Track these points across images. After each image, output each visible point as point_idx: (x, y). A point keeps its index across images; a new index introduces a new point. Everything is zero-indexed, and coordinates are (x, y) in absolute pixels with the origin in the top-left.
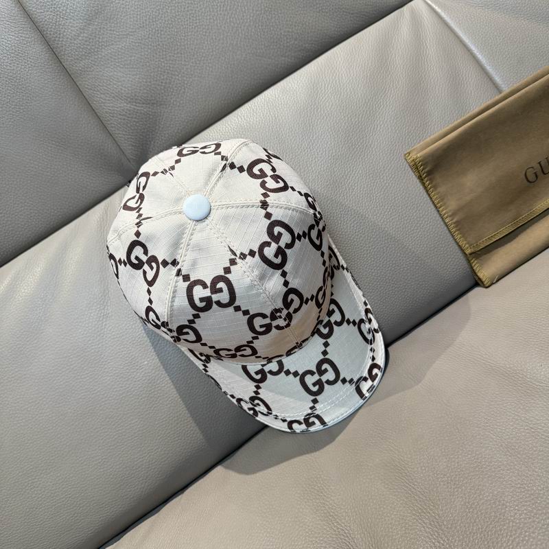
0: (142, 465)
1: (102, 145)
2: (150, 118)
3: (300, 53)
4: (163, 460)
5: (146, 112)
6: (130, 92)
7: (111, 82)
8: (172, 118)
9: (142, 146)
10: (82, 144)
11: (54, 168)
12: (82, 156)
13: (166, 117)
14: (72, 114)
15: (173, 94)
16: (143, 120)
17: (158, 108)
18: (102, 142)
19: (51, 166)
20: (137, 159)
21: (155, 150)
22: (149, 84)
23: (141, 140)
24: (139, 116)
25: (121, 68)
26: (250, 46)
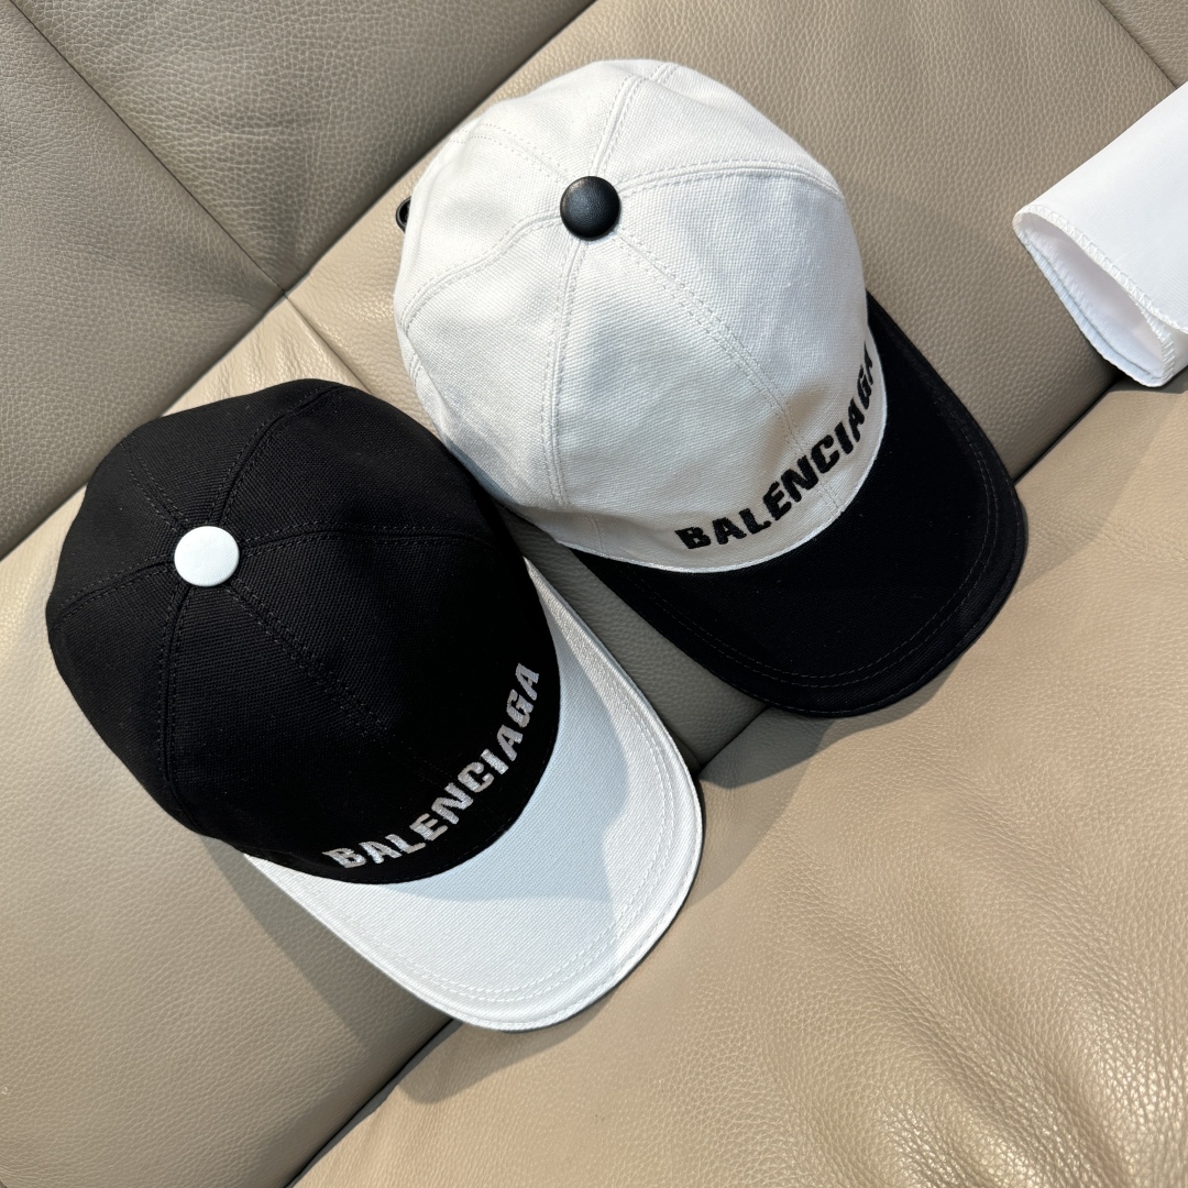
1: (191, 238)
2: (287, 158)
5: (277, 144)
6: (233, 103)
7: (185, 86)
8: (337, 148)
9: (280, 225)
10: (146, 241)
11: (93, 305)
12: (151, 268)
13: (323, 149)
14: (111, 174)
15: (332, 91)
16: (272, 165)
17: (303, 129)
18: (190, 229)
19: (84, 301)
20: (274, 257)
21: (309, 231)
22: (273, 77)
23: (277, 212)
24: (263, 156)
25: (202, 49)
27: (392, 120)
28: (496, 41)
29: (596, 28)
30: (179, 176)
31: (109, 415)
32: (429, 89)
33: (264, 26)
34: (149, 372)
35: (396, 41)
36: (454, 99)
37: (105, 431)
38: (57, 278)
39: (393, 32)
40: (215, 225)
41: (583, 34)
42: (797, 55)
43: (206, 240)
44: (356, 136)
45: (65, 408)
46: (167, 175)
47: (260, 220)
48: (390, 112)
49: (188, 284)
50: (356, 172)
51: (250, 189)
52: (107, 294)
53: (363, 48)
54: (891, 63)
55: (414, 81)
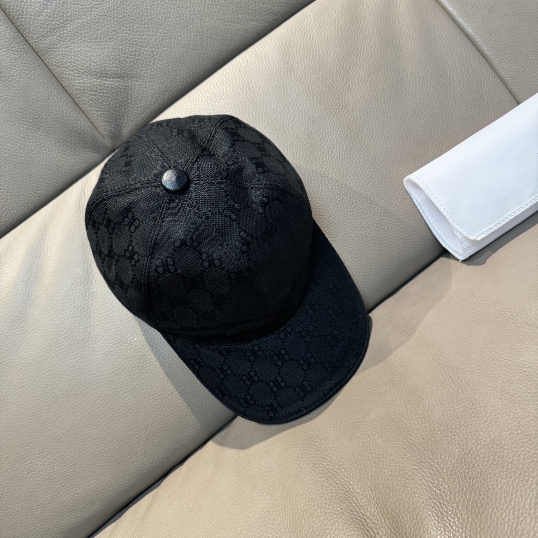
0: (140, 440)
1: (75, 123)
2: (121, 93)
3: (269, 16)
4: (160, 434)
5: (117, 86)
6: (99, 67)
7: (79, 57)
8: (143, 90)
9: (115, 121)
10: (55, 123)
11: (28, 149)
12: (56, 135)
13: (138, 90)
14: (42, 92)
15: (144, 66)
16: (114, 95)
17: (129, 81)
18: (75, 120)
19: (25, 147)
20: (112, 135)
21: (128, 125)
22: (118, 57)
23: (114, 115)
24: (110, 91)
25: (88, 42)
26: (218, 12)
27: (169, 81)
28: (218, 51)
29: (263, 49)
30: (72, 96)
31: (30, 197)
32: (187, 68)
33: (116, 35)
34: (50, 180)
35: (174, 47)
36: (198, 74)
37: (28, 204)
38: (13, 136)
39: (173, 42)
40: (86, 119)
41: (257, 51)
42: (350, 69)
43: (82, 125)
45: (11, 193)
46: (67, 95)
47: (106, 118)
48: (168, 77)
49: (72, 143)
50: (151, 101)
51: (103, 105)
52: (35, 145)
53: (159, 48)
54: (391, 76)
55: (180, 65)
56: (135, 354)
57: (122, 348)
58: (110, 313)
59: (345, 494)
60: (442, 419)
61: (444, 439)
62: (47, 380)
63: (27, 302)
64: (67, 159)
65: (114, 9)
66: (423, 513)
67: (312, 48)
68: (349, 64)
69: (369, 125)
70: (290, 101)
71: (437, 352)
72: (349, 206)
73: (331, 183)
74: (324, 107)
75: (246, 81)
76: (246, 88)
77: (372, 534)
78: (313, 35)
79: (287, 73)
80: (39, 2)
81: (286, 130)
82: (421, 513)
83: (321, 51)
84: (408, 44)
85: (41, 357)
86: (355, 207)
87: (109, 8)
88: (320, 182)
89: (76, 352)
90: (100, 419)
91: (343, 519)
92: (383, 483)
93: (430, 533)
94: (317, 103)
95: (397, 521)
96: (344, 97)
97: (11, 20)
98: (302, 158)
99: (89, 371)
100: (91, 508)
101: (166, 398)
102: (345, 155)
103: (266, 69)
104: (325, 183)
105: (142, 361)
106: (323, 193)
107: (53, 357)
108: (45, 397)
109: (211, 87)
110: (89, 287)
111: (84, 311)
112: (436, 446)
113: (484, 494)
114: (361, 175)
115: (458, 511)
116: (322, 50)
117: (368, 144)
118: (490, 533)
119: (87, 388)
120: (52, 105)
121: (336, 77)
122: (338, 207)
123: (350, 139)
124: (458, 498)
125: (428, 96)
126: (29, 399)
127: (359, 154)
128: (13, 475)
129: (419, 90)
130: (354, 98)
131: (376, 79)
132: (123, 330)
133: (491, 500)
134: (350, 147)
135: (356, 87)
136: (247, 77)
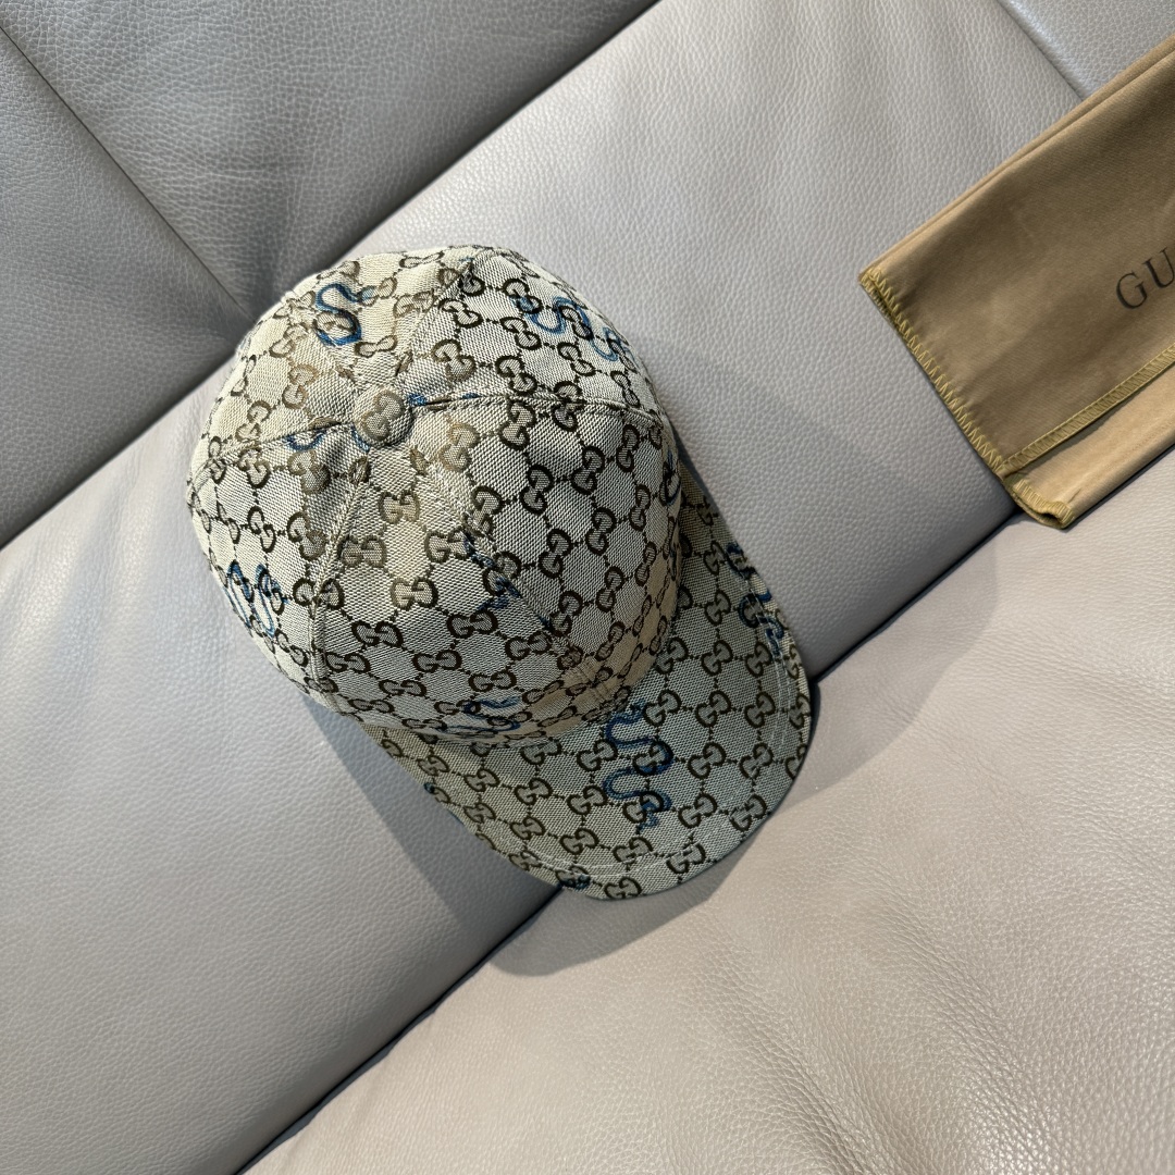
0: (340, 962)
1: (170, 272)
2: (269, 200)
3: (590, 16)
4: (383, 947)
5: (260, 186)
6: (218, 144)
7: (172, 125)
8: (318, 193)
9: (259, 263)
10: (125, 274)
11: (70, 335)
12: (129, 300)
13: (305, 193)
14: (95, 207)
15: (316, 138)
16: (254, 206)
17: (286, 173)
18: (170, 264)
19: (62, 330)
20: (252, 295)
21: (288, 272)
22: (259, 121)
23: (256, 251)
24: (245, 197)
25: (191, 91)
26: (478, 10)
27: (374, 169)
28: (480, 98)
29: (580, 90)
30: (161, 211)
31: (80, 441)
32: (412, 140)
33: (253, 72)
34: (123, 401)
35: (383, 93)
36: (437, 151)
37: (76, 456)
38: (36, 306)
39: (380, 84)
40: (195, 260)
41: (567, 95)
42: (775, 128)
43: (185, 275)
44: (337, 183)
45: (38, 432)
46: (150, 210)
47: (239, 257)
48: (371, 161)
49: (165, 316)
50: (335, 217)
51: (231, 228)
52: (84, 324)
53: (349, 97)
54: (867, 143)
55: (397, 133)
56: (322, 777)
57: (294, 763)
58: (266, 689)
59: (793, 1081)
60: (1002, 912)
61: (1007, 955)
62: (136, 838)
63: (86, 670)
64: (156, 351)
65: (246, 13)
66: (966, 1123)
67: (689, 83)
68: (773, 117)
69: (821, 252)
70: (643, 205)
71: (986, 762)
72: (780, 435)
73: (740, 385)
74: (721, 216)
75: (545, 164)
76: (544, 179)
77: (856, 1168)
78: (690, 55)
79: (636, 141)
80: (81, 5)
81: (636, 269)
82: (961, 1121)
83: (708, 89)
84: (904, 66)
85: (120, 787)
86: (795, 437)
87: (236, 12)
88: (714, 384)
89: (194, 777)
90: (253, 918)
91: (791, 1137)
92: (875, 1056)
93: (983, 1166)
94: (703, 206)
95: (908, 1140)
96: (763, 193)
97: (18, 48)
98: (674, 331)
99: (225, 815)
100: (243, 1108)
101: (394, 868)
102: (768, 322)
103: (588, 134)
104: (727, 385)
105: (338, 791)
106: (723, 407)
107: (146, 789)
108: (134, 875)
109: (467, 180)
110: (217, 634)
111: (209, 687)
112: (990, 970)
113: (1101, 1080)
114: (806, 365)
115: (1041, 1116)
116: (712, 88)
117: (819, 296)
118: (1114, 1166)
119: (222, 852)
120: (119, 236)
121: (745, 148)
122: (756, 439)
123: (779, 286)
124: (1042, 1087)
125: (951, 184)
126: (98, 880)
127: (800, 319)
128: (73, 1042)
129: (930, 170)
130: (785, 192)
131: (835, 147)
132: (294, 726)
133: (1117, 1094)
134: (780, 303)
135: (789, 169)
136: (547, 153)
